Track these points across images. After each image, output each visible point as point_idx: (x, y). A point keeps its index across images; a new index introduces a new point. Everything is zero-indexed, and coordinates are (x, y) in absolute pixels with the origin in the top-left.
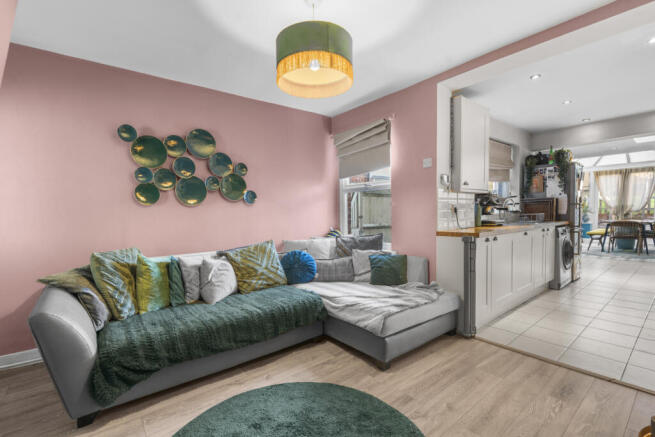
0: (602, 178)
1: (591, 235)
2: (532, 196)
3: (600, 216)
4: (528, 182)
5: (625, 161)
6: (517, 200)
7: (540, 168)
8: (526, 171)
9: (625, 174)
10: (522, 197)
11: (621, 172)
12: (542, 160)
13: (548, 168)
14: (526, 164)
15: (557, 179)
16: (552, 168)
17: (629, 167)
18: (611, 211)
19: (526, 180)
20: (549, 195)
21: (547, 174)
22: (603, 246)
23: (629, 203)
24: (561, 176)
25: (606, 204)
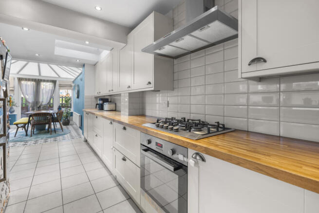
0: (23, 82)
1: (17, 125)
3: (22, 108)
5: (38, 74)
9: (38, 82)
11: (35, 80)
17: (40, 78)
18: (30, 105)
22: (26, 131)
23: (41, 100)
25: (26, 101)
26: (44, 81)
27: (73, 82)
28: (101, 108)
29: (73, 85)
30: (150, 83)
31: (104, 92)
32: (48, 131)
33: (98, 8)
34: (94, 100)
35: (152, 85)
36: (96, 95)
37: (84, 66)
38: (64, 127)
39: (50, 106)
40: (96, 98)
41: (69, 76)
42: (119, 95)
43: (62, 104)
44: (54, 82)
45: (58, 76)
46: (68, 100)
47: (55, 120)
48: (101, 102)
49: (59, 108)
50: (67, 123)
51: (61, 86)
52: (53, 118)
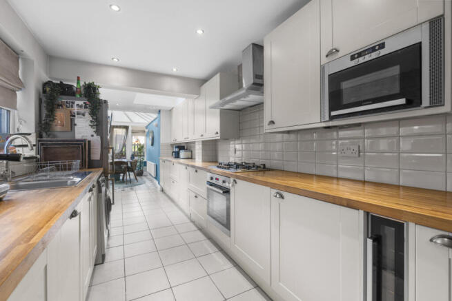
2: (55, 136)
4: (47, 116)
6: (33, 139)
7: (64, 99)
8: (44, 99)
10: (39, 136)
12: (66, 90)
13: (77, 102)
14: (44, 91)
15: (88, 117)
16: (81, 103)
19: (44, 112)
20: (78, 136)
21: (75, 109)
24: (93, 114)
26: (117, 127)
27: (147, 127)
28: (177, 156)
29: (147, 130)
30: (217, 133)
31: (181, 139)
32: (123, 182)
33: (175, 70)
34: (170, 147)
35: (219, 135)
36: (172, 142)
37: (159, 111)
38: (138, 178)
39: (122, 155)
40: (172, 145)
41: (142, 121)
42: (194, 143)
43: (134, 152)
44: (127, 128)
45: (129, 121)
46: (141, 148)
47: (130, 169)
48: (177, 150)
49: (133, 156)
50: (140, 174)
51: (134, 132)
52: (128, 167)
